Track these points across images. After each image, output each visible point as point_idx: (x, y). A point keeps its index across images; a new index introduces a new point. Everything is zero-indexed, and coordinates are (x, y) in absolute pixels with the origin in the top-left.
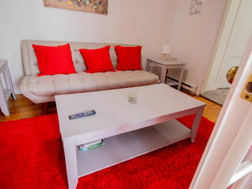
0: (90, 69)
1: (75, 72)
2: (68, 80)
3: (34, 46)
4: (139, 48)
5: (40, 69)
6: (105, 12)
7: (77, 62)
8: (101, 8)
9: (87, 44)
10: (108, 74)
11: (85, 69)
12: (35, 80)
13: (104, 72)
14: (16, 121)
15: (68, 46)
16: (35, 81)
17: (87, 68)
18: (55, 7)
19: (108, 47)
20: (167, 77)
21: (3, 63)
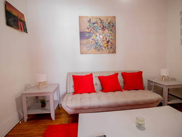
0: (105, 89)
1: (95, 92)
2: (90, 98)
4: (140, 73)
6: (114, 52)
7: (96, 84)
8: (112, 50)
9: (103, 72)
10: (117, 93)
11: (101, 89)
12: (70, 97)
13: (114, 91)
14: (57, 125)
15: (91, 75)
16: (70, 99)
17: (103, 89)
18: (86, 53)
19: (117, 74)
20: (169, 94)
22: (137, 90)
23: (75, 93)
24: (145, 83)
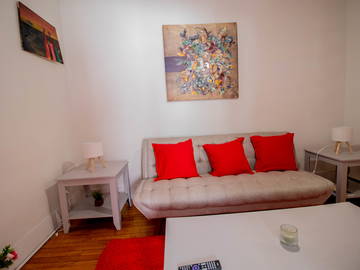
0: (216, 170)
1: (197, 175)
2: (188, 188)
3: (154, 145)
5: (157, 171)
6: (235, 95)
7: (200, 161)
8: (230, 92)
9: (212, 137)
10: (242, 177)
11: (210, 170)
13: (236, 174)
14: (126, 240)
15: (190, 142)
16: (150, 189)
17: (213, 169)
19: (241, 140)
20: (348, 178)
21: (124, 165)
22: (282, 170)
23: (157, 179)
24: (300, 156)
